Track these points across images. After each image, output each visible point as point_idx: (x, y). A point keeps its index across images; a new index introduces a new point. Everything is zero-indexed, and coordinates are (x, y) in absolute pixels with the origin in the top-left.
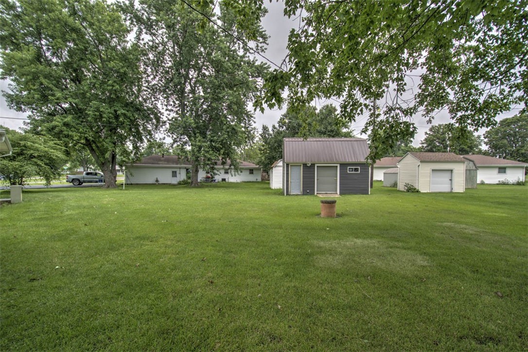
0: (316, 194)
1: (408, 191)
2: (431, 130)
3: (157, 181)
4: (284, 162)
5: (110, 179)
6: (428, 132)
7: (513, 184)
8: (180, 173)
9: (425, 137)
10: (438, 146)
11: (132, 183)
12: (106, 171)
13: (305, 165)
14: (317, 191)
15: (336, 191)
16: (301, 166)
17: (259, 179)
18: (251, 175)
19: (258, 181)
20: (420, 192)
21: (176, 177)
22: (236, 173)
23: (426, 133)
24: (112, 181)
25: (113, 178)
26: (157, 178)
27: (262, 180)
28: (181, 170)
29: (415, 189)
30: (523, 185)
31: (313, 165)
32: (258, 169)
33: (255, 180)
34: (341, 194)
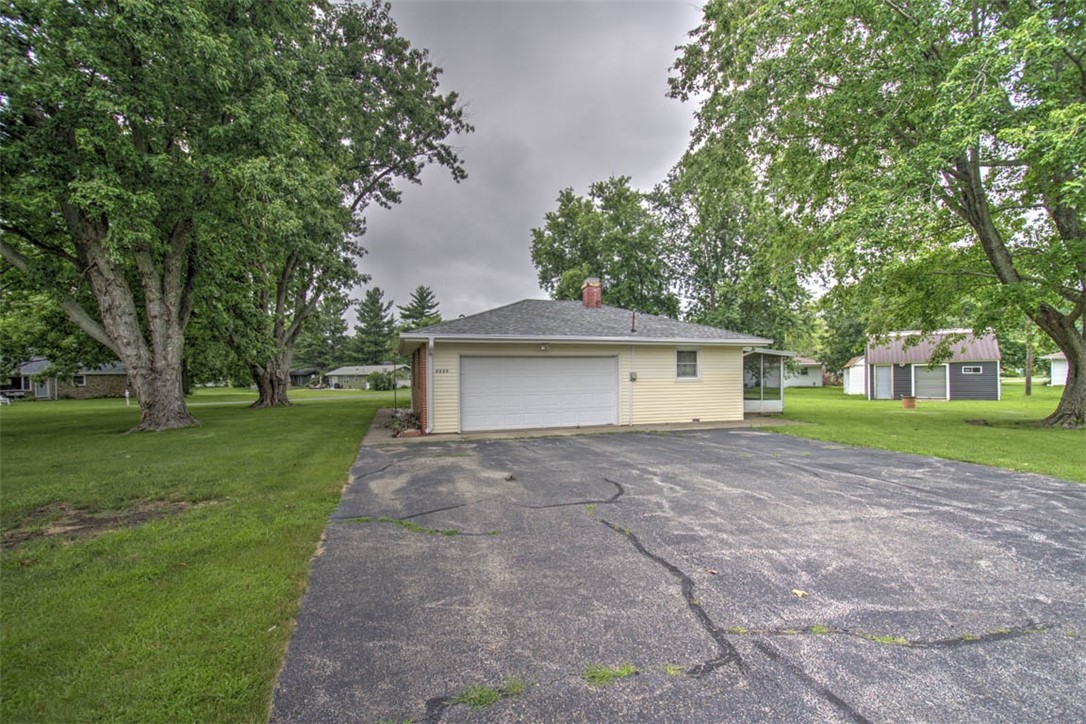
0: (913, 398)
4: (866, 361)
13: (896, 366)
14: (915, 396)
15: (945, 395)
16: (890, 366)
17: (819, 383)
18: (805, 377)
19: (816, 385)
22: (791, 375)
27: (825, 383)
31: (908, 366)
32: (819, 367)
33: (810, 384)
34: (953, 398)
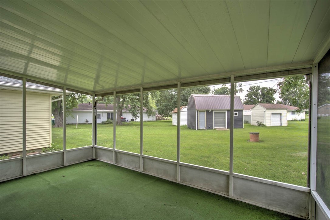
0: (214, 128)
1: (259, 125)
2: (250, 89)
3: (87, 121)
5: (60, 121)
6: (249, 90)
7: (299, 121)
8: (103, 116)
9: (247, 93)
10: (255, 98)
11: (69, 123)
12: (56, 115)
13: (208, 111)
14: (215, 127)
15: (225, 126)
16: (205, 112)
17: (155, 119)
19: (154, 120)
20: (266, 126)
21: (100, 118)
23: (247, 91)
24: (61, 122)
25: (61, 120)
26: (87, 119)
27: (156, 120)
28: (104, 113)
29: (263, 124)
30: (305, 121)
31: (212, 111)
33: (152, 120)
34: (228, 128)
